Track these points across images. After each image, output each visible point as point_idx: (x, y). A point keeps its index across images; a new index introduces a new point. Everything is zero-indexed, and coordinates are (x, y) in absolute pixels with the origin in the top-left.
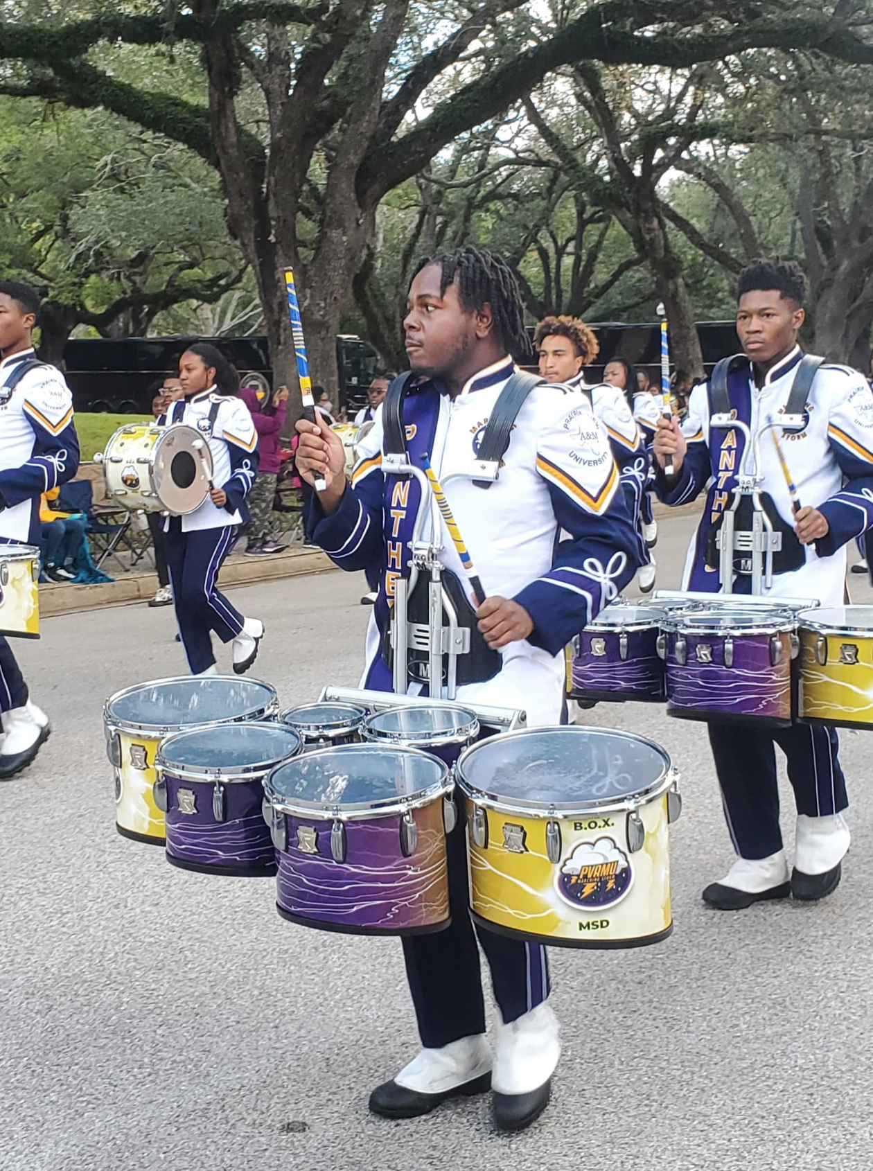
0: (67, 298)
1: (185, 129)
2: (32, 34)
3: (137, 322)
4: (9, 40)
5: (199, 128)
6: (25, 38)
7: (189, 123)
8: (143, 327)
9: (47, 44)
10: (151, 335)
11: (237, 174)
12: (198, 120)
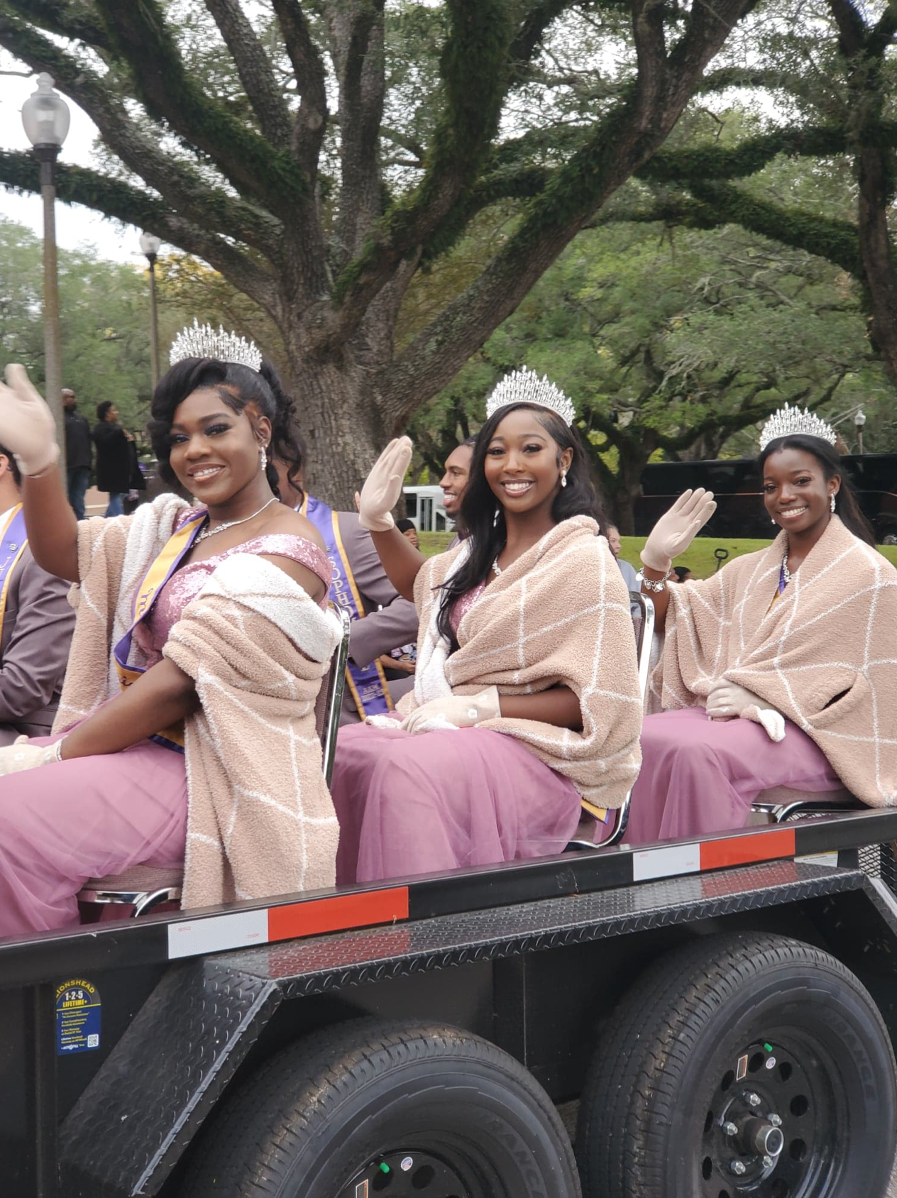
0: (654, 421)
1: (829, 244)
2: (709, 154)
3: (710, 445)
4: (685, 161)
5: (846, 242)
6: (702, 159)
7: (833, 238)
8: (715, 449)
9: (723, 162)
10: (723, 457)
11: (885, 285)
12: (843, 233)
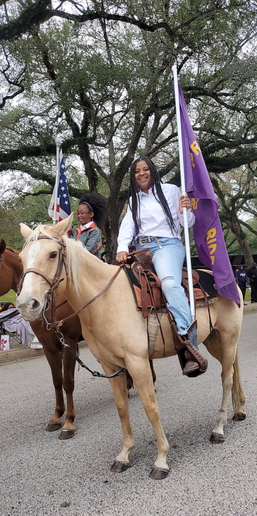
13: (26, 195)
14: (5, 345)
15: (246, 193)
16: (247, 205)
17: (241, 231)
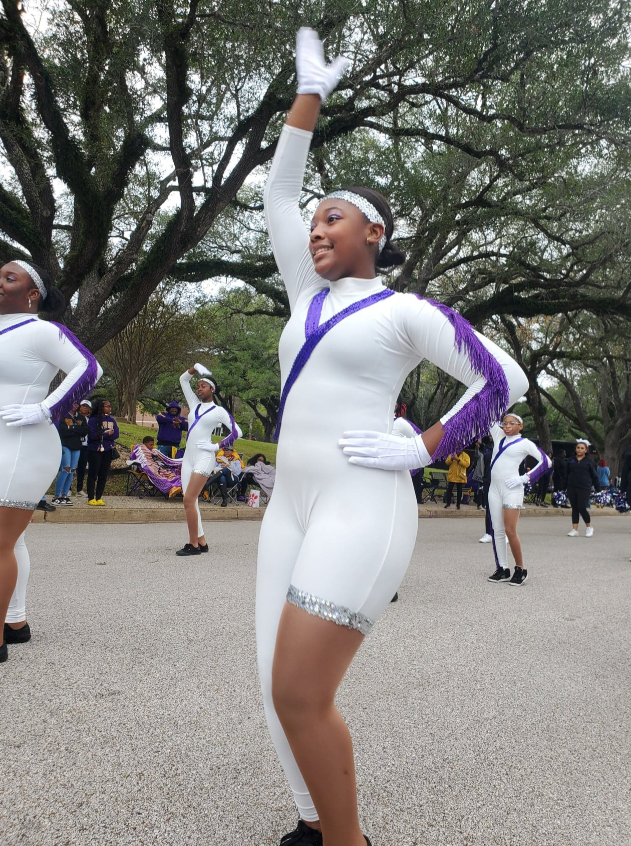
13: (235, 313)
14: (255, 500)
15: (555, 348)
16: (553, 367)
17: (540, 402)
